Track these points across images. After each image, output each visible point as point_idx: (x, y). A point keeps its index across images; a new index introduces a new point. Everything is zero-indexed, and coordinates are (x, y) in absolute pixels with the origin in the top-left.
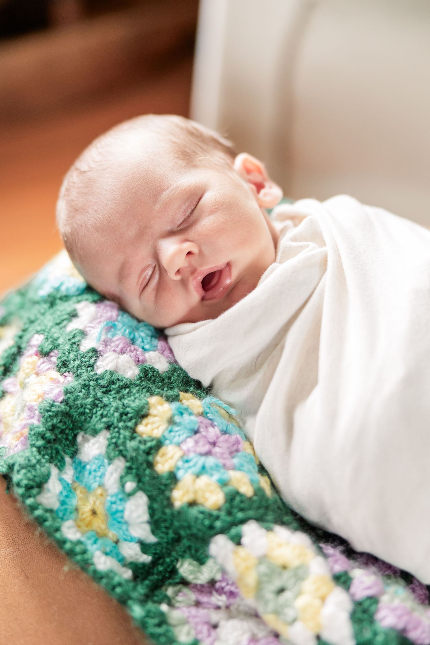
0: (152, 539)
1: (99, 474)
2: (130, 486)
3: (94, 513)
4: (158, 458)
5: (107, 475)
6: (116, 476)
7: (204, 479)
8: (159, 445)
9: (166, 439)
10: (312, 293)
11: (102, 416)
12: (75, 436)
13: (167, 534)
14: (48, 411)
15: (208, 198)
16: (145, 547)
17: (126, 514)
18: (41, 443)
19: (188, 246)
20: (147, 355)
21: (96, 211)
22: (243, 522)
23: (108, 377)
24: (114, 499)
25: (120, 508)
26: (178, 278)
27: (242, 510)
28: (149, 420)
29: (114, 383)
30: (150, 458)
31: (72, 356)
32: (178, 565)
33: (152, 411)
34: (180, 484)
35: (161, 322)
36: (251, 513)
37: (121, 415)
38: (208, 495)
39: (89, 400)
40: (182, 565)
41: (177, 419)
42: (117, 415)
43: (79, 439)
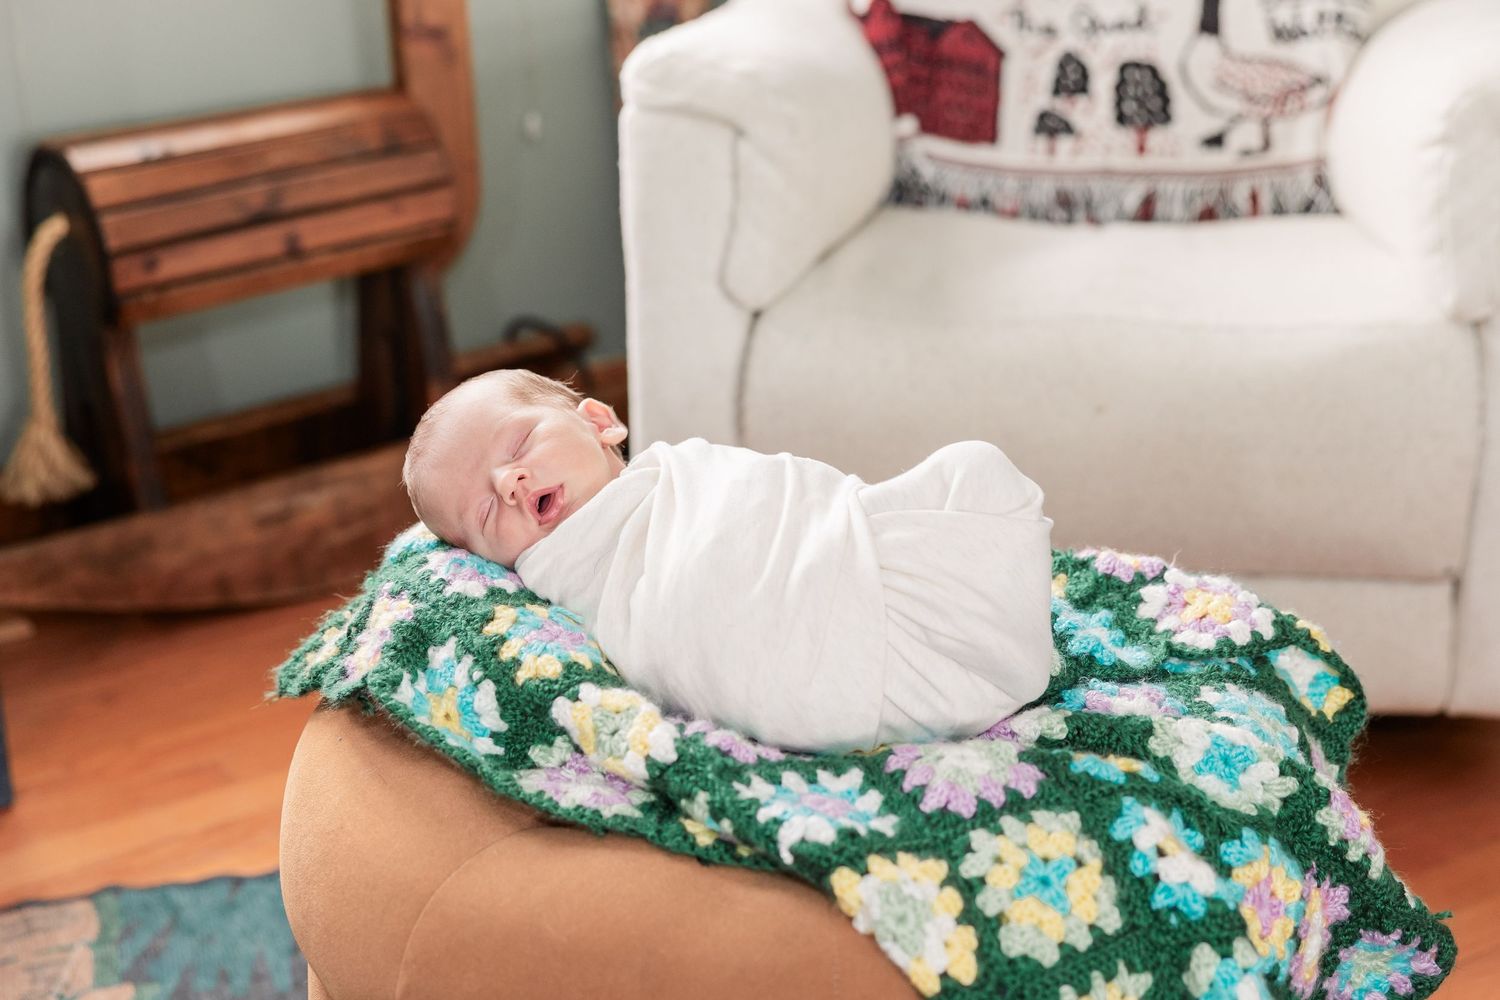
0: (502, 726)
1: (449, 674)
2: (477, 674)
3: (447, 716)
4: (503, 649)
5: (457, 673)
6: (465, 672)
7: (545, 656)
8: (503, 640)
9: (510, 635)
10: (642, 501)
11: (450, 625)
12: (426, 650)
13: (515, 716)
14: (398, 628)
15: (541, 428)
16: (496, 736)
17: (476, 706)
18: (392, 653)
19: (519, 472)
20: (495, 581)
21: (434, 450)
22: (579, 682)
23: (455, 596)
24: (463, 693)
25: (470, 700)
26: (513, 502)
27: (577, 674)
28: (495, 622)
29: (461, 600)
30: (495, 648)
31: (421, 587)
32: (529, 753)
33: (497, 615)
34: (523, 666)
35: (507, 557)
36: (588, 677)
37: (468, 621)
38: (548, 667)
39: (438, 616)
40: (534, 750)
41: (522, 619)
42: (464, 622)
43: (430, 652)
